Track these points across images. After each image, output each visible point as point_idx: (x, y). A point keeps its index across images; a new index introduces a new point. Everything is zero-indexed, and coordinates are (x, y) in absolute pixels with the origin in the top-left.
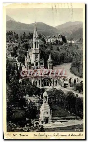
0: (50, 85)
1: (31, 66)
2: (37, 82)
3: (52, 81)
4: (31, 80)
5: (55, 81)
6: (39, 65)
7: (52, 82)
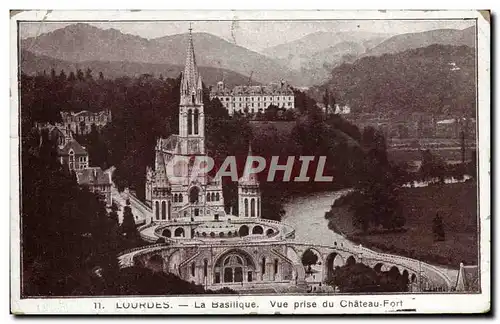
0: (250, 280)
1: (170, 205)
2: (193, 264)
3: (257, 260)
4: (169, 258)
5: (267, 261)
6: (202, 199)
7: (259, 269)
